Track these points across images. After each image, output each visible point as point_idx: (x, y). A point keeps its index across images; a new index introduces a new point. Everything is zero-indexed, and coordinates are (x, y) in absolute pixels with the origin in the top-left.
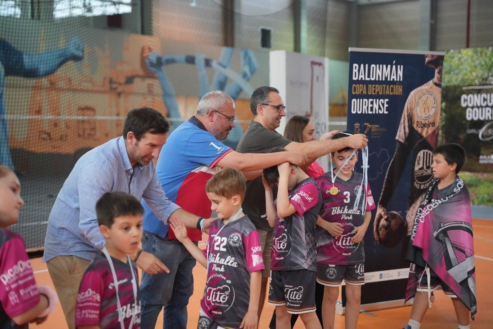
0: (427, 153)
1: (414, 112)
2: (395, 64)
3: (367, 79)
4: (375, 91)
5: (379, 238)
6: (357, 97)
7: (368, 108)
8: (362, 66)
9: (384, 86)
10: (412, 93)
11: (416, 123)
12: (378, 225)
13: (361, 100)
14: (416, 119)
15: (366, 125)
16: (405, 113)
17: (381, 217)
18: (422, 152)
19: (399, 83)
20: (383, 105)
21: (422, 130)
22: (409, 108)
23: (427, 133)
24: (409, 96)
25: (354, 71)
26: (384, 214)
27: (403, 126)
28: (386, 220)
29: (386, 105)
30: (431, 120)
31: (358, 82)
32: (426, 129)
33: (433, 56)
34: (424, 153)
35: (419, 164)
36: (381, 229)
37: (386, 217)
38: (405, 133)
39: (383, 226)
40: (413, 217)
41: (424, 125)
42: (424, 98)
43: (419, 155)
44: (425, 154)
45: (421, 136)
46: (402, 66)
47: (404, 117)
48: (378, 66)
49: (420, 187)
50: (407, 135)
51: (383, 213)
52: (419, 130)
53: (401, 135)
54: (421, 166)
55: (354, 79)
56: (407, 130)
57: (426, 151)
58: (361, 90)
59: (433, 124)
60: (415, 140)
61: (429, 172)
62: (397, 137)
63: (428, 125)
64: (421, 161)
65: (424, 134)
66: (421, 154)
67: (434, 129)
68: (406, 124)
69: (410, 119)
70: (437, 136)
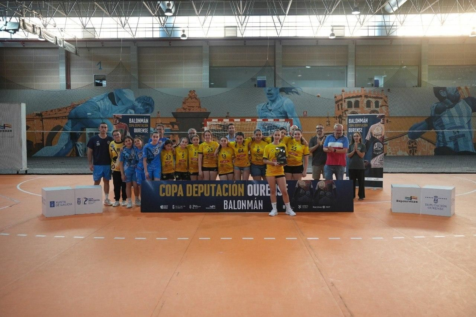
1: (373, 131)
2: (364, 118)
3: (354, 123)
4: (357, 126)
6: (350, 128)
7: (354, 131)
8: (352, 119)
9: (361, 124)
10: (372, 126)
13: (352, 129)
14: (374, 133)
16: (369, 132)
20: (360, 130)
22: (371, 130)
23: (379, 137)
27: (368, 135)
29: (361, 130)
30: (380, 134)
31: (351, 123)
33: (380, 115)
35: (375, 147)
38: (369, 137)
40: (373, 163)
41: (377, 135)
42: (377, 127)
43: (375, 144)
46: (367, 119)
48: (358, 119)
49: (376, 153)
52: (375, 137)
53: (368, 138)
54: (376, 147)
55: (349, 123)
56: (370, 137)
57: (378, 143)
58: (352, 126)
59: (381, 135)
60: (374, 140)
61: (380, 149)
62: (366, 139)
63: (379, 135)
64: (376, 146)
65: (377, 138)
66: (376, 144)
67: (381, 136)
68: (370, 135)
69: (371, 133)
70: (383, 138)
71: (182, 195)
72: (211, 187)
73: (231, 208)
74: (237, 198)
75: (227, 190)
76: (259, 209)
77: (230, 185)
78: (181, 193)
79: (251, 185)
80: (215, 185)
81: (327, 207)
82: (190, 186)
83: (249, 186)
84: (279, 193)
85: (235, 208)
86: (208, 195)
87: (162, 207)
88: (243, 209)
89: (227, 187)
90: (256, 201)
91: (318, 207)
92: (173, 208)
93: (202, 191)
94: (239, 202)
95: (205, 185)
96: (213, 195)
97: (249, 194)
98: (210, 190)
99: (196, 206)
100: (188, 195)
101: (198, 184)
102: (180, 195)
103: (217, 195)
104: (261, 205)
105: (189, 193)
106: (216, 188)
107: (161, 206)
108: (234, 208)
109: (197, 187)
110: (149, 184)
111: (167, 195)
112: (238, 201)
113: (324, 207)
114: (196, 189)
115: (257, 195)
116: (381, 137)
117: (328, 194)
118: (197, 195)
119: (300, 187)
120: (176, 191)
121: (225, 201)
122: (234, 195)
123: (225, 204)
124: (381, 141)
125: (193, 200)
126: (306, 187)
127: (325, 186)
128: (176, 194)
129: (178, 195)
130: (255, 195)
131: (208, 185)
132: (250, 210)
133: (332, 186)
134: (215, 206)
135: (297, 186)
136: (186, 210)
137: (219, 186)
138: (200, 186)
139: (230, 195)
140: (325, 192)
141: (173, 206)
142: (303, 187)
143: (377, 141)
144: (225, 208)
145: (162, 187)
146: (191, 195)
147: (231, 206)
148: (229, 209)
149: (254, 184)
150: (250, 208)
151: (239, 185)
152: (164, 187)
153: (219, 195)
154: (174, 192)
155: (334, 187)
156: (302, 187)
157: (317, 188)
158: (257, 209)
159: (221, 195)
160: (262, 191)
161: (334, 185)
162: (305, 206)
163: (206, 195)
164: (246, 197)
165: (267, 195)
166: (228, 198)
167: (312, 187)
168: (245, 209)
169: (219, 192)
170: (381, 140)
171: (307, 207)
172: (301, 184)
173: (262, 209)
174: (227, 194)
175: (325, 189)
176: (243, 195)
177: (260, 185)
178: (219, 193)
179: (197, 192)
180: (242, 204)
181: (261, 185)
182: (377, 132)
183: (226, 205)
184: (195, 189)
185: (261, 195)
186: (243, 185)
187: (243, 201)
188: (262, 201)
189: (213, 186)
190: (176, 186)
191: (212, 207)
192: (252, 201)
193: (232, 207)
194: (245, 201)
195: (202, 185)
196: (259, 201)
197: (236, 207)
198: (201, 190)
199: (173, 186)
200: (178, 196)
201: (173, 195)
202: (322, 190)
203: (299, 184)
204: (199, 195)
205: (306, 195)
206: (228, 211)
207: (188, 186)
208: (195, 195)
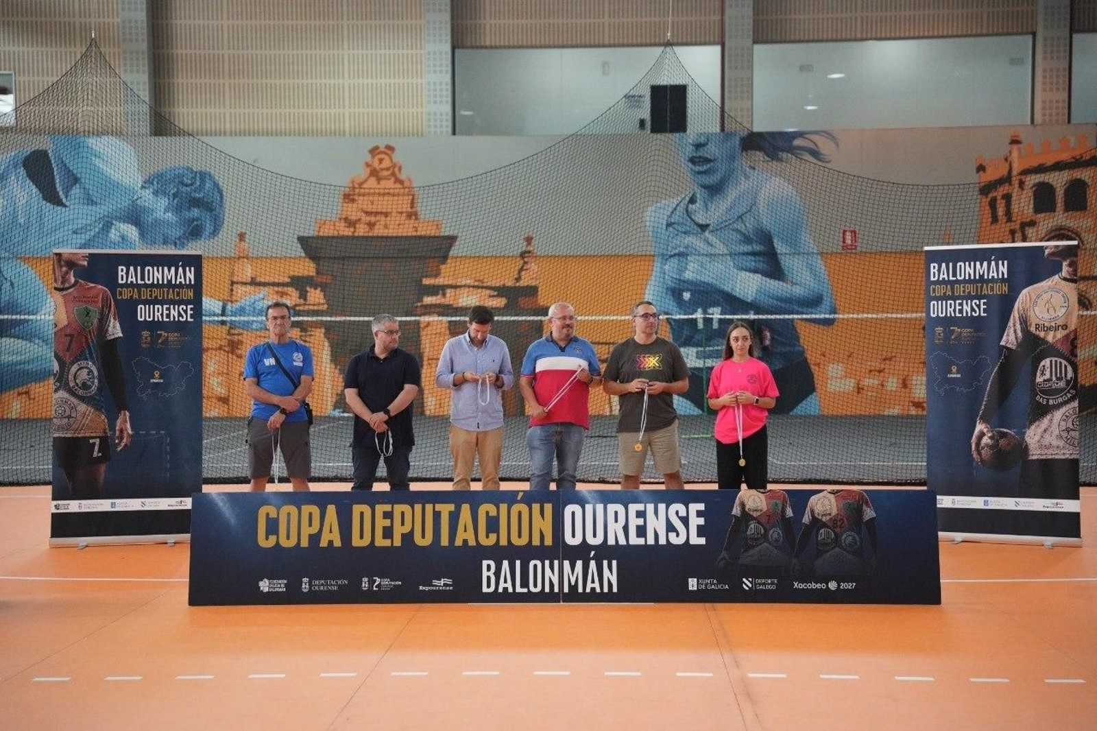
0: (1056, 361)
1: (1031, 314)
2: (994, 260)
3: (951, 278)
4: (964, 292)
5: (982, 460)
6: (937, 299)
7: (955, 310)
8: (944, 265)
9: (979, 285)
10: (1025, 291)
11: (1033, 325)
12: (978, 444)
13: (944, 302)
14: (1033, 321)
15: (954, 330)
16: (1015, 315)
17: (982, 435)
18: (1048, 360)
19: (1003, 280)
20: (978, 306)
21: (1046, 335)
22: (1021, 308)
23: (1054, 337)
24: (1021, 295)
25: (932, 271)
26: (988, 431)
27: (1012, 329)
28: (991, 438)
29: (983, 307)
30: (1060, 322)
31: (938, 282)
32: (1051, 334)
33: (1057, 247)
34: (1051, 361)
35: (1043, 374)
36: (983, 448)
37: (989, 435)
38: (1016, 338)
39: (987, 445)
40: (1037, 438)
41: (1049, 329)
42: (1046, 296)
43: (1042, 363)
44: (1053, 362)
45: (1044, 341)
46: (1006, 262)
47: (1014, 319)
48: (967, 263)
49: (1048, 402)
50: (1019, 341)
51: (985, 430)
52: (1042, 334)
54: (1047, 376)
55: (932, 279)
56: (1020, 334)
57: (1054, 359)
58: (943, 292)
59: (1065, 327)
60: (1034, 346)
61: (1062, 384)
62: (1002, 343)
63: (1056, 328)
64: (1047, 371)
65: (1050, 338)
66: (1046, 362)
67: (1067, 331)
68: (1018, 327)
69: (1024, 322)
70: (1072, 341)
71: (338, 543)
72: (437, 515)
73: (505, 589)
74: (527, 553)
75: (493, 524)
76: (606, 590)
77: (503, 507)
78: (331, 536)
79: (576, 508)
80: (451, 507)
81: (843, 586)
82: (366, 509)
83: (569, 509)
84: (675, 534)
85: (522, 586)
86: (428, 541)
87: (264, 586)
88: (547, 590)
89: (493, 513)
90: (593, 564)
91: (813, 586)
92: (305, 587)
93: (406, 529)
94: (535, 566)
95: (418, 507)
96: (445, 542)
97: (570, 540)
98: (434, 525)
99: (386, 582)
100: (356, 542)
101: (393, 503)
102: (331, 542)
103: (459, 543)
104: (611, 576)
105: (362, 537)
106: (454, 518)
107: (261, 584)
108: (519, 590)
109: (388, 515)
110: (221, 504)
111: (285, 543)
112: (532, 563)
113: (833, 585)
114: (387, 523)
115: (598, 541)
116: (1067, 336)
117: (847, 538)
118: (387, 543)
119: (746, 516)
120: (314, 529)
121: (485, 563)
122: (516, 541)
123: (485, 574)
124: (1067, 353)
125: (374, 559)
126: (769, 515)
127: (834, 512)
128: (314, 539)
129: (324, 543)
130: (591, 541)
131: (429, 507)
132: (574, 596)
133: (859, 512)
134: (449, 581)
135: (736, 511)
136: (351, 596)
137: (466, 508)
138: (399, 509)
139: (503, 542)
140: (838, 530)
141: (305, 580)
142: (759, 514)
143: (1051, 351)
144: (485, 589)
145: (268, 514)
146: (366, 542)
147: (505, 582)
148: (500, 590)
149: (588, 503)
150: (573, 588)
151: (536, 507)
152: (273, 515)
153: (465, 541)
154: (307, 531)
155: (869, 513)
156: (755, 514)
157: (806, 519)
158: (598, 590)
159: (472, 543)
160: (615, 529)
161: (868, 506)
162: (769, 584)
163: (419, 541)
164: (558, 551)
165: (631, 542)
166: (497, 553)
167: (789, 512)
168: (556, 590)
169: (465, 531)
170: (1064, 349)
171: (772, 583)
172: (749, 505)
173: (615, 590)
174: (493, 537)
175: (835, 522)
176: (548, 542)
177: (610, 506)
178: (465, 535)
179: (388, 533)
180: (547, 575)
181: (612, 508)
182: (1047, 316)
183: (489, 578)
184: (381, 523)
185: (611, 542)
186: (548, 508)
187: (547, 563)
188: (614, 563)
189: (446, 509)
190: (315, 510)
191: (441, 583)
192: (579, 564)
193: (509, 585)
194: (556, 562)
195: (406, 508)
196: (605, 563)
197: (525, 583)
198: (403, 524)
199: (306, 509)
200: (321, 545)
201: (305, 543)
202: (824, 525)
203: (743, 505)
204: (398, 542)
205: (770, 544)
206: (496, 597)
207: (357, 509)
208: (381, 542)
